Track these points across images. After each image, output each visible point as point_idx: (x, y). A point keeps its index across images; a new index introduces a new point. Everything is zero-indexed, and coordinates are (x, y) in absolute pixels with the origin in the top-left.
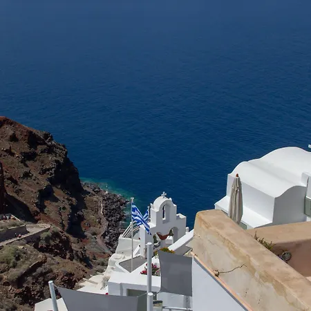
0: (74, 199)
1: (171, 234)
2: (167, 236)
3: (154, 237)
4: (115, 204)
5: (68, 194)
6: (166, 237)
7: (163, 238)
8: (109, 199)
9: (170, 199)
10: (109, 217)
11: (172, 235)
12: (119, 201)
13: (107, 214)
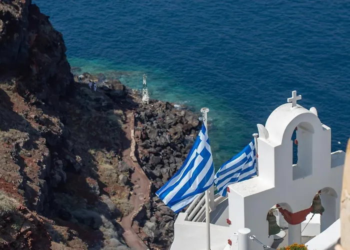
0: (55, 120)
1: (316, 207)
2: (306, 213)
3: (270, 217)
4: (171, 131)
5: (37, 104)
6: (301, 216)
7: (295, 219)
8: (151, 116)
9: (313, 110)
10: (153, 168)
11: (321, 211)
12: (181, 121)
13: (147, 160)
